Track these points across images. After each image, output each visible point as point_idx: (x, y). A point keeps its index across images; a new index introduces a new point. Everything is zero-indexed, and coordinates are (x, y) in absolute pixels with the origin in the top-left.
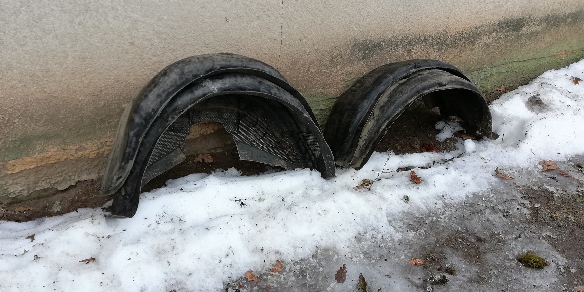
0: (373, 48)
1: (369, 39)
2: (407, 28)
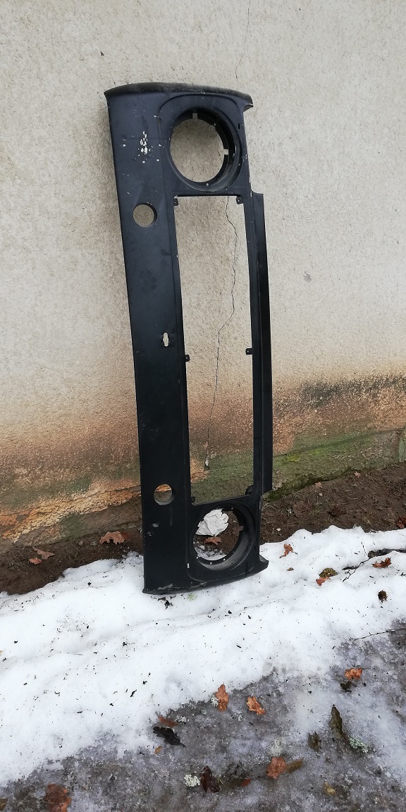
0: (329, 393)
1: (324, 382)
2: (372, 368)
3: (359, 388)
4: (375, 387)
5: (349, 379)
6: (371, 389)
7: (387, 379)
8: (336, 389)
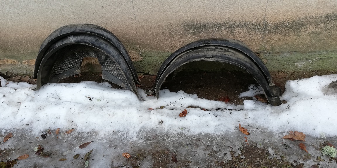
0: (200, 27)
1: (196, 22)
2: (226, 16)
3: (220, 27)
4: (231, 26)
5: (212, 21)
6: (228, 28)
7: (240, 23)
8: (204, 26)
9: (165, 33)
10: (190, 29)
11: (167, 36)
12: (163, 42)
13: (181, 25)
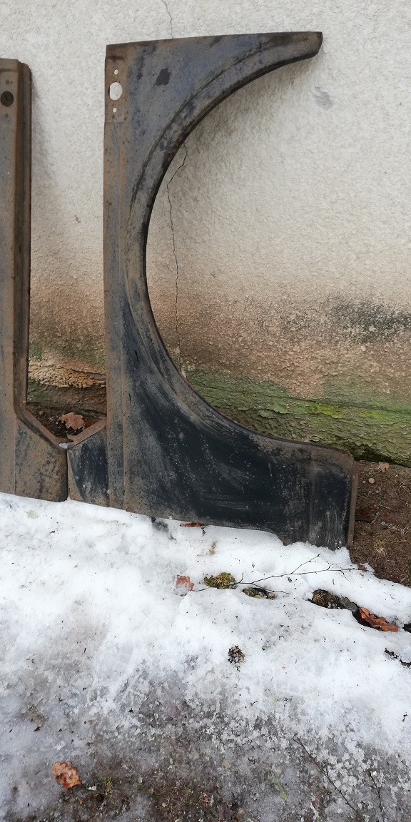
8: (405, 320)
9: (266, 323)
10: (353, 323)
11: (274, 335)
12: (258, 351)
13: (323, 306)
